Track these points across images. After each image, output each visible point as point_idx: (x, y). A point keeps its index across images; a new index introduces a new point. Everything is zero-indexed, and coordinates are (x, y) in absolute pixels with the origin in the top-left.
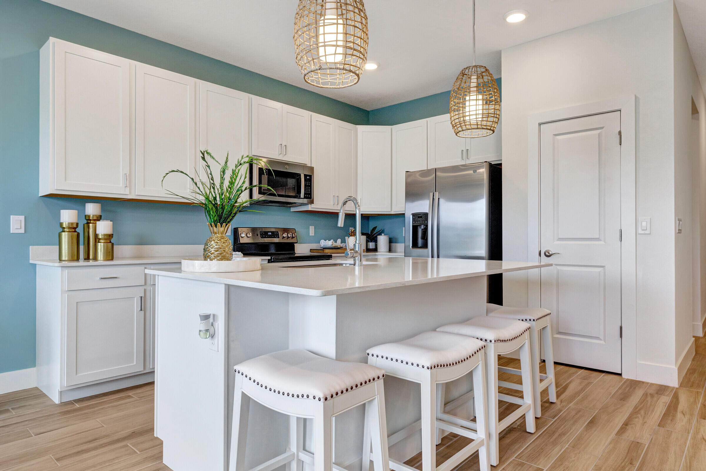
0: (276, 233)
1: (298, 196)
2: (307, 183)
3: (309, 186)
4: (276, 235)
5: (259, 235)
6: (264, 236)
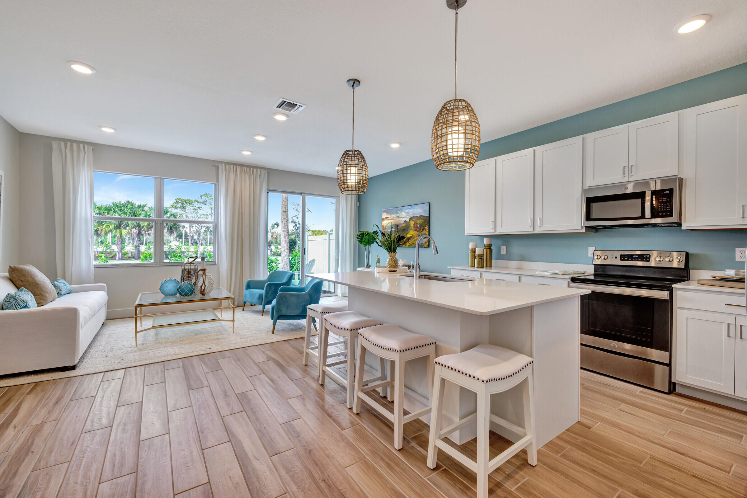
0: (646, 256)
1: (643, 217)
2: (662, 200)
3: (669, 202)
4: (646, 258)
5: (619, 257)
6: (626, 259)
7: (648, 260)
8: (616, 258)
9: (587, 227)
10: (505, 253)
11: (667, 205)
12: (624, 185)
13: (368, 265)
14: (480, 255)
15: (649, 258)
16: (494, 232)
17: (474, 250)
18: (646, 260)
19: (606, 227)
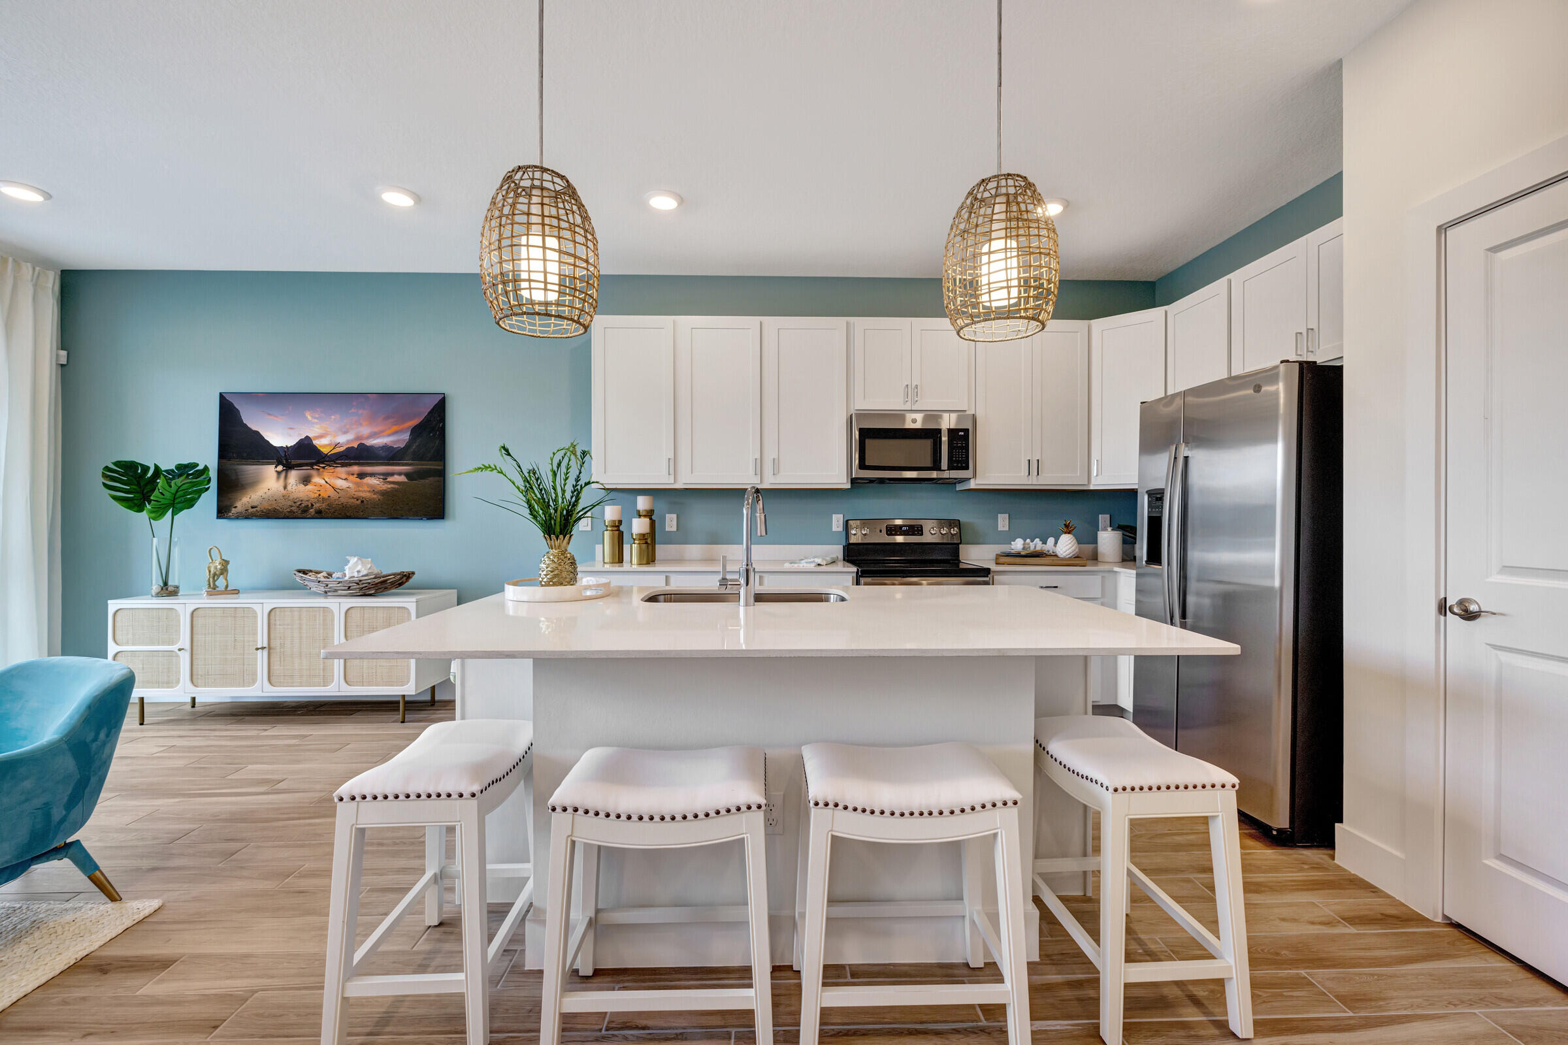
0: (917, 528)
1: (936, 466)
2: (957, 444)
3: (962, 448)
4: (918, 530)
5: (884, 531)
6: (893, 533)
7: (920, 532)
8: (881, 531)
9: (854, 481)
10: (674, 529)
11: (962, 452)
12: (900, 415)
13: (166, 584)
14: (644, 535)
15: (922, 530)
16: (673, 482)
17: (617, 524)
18: (918, 533)
19: (881, 481)
